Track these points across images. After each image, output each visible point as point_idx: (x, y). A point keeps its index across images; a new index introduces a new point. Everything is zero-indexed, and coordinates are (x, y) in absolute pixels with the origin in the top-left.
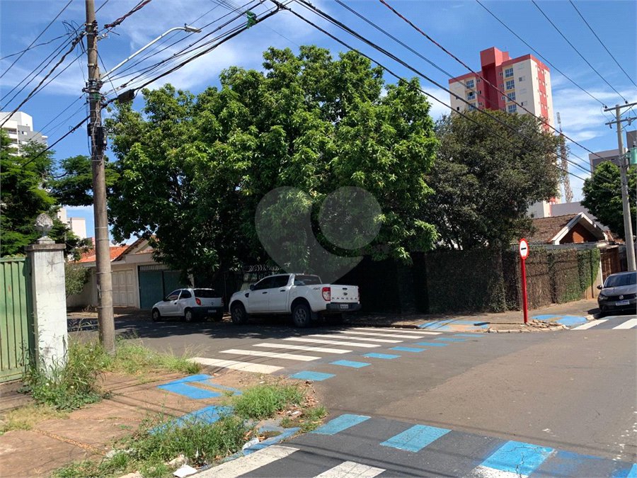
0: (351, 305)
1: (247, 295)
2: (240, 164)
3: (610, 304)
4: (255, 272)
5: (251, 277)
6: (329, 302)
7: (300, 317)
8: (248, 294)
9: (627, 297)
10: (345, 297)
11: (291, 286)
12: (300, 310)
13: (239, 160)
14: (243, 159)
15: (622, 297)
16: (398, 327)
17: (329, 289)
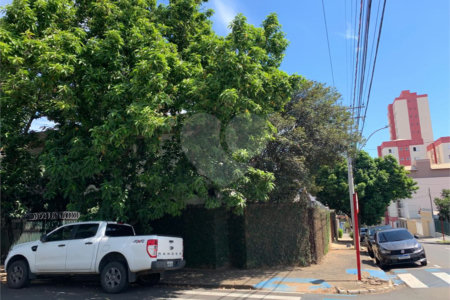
0: (176, 261)
1: (34, 249)
2: (58, 66)
3: (393, 257)
4: (40, 221)
5: (34, 226)
6: (155, 260)
7: (111, 279)
8: (36, 247)
9: (408, 251)
10: (171, 252)
11: (101, 237)
12: (113, 269)
13: (57, 60)
14: (63, 62)
15: (403, 252)
16: (228, 287)
17: (155, 242)
